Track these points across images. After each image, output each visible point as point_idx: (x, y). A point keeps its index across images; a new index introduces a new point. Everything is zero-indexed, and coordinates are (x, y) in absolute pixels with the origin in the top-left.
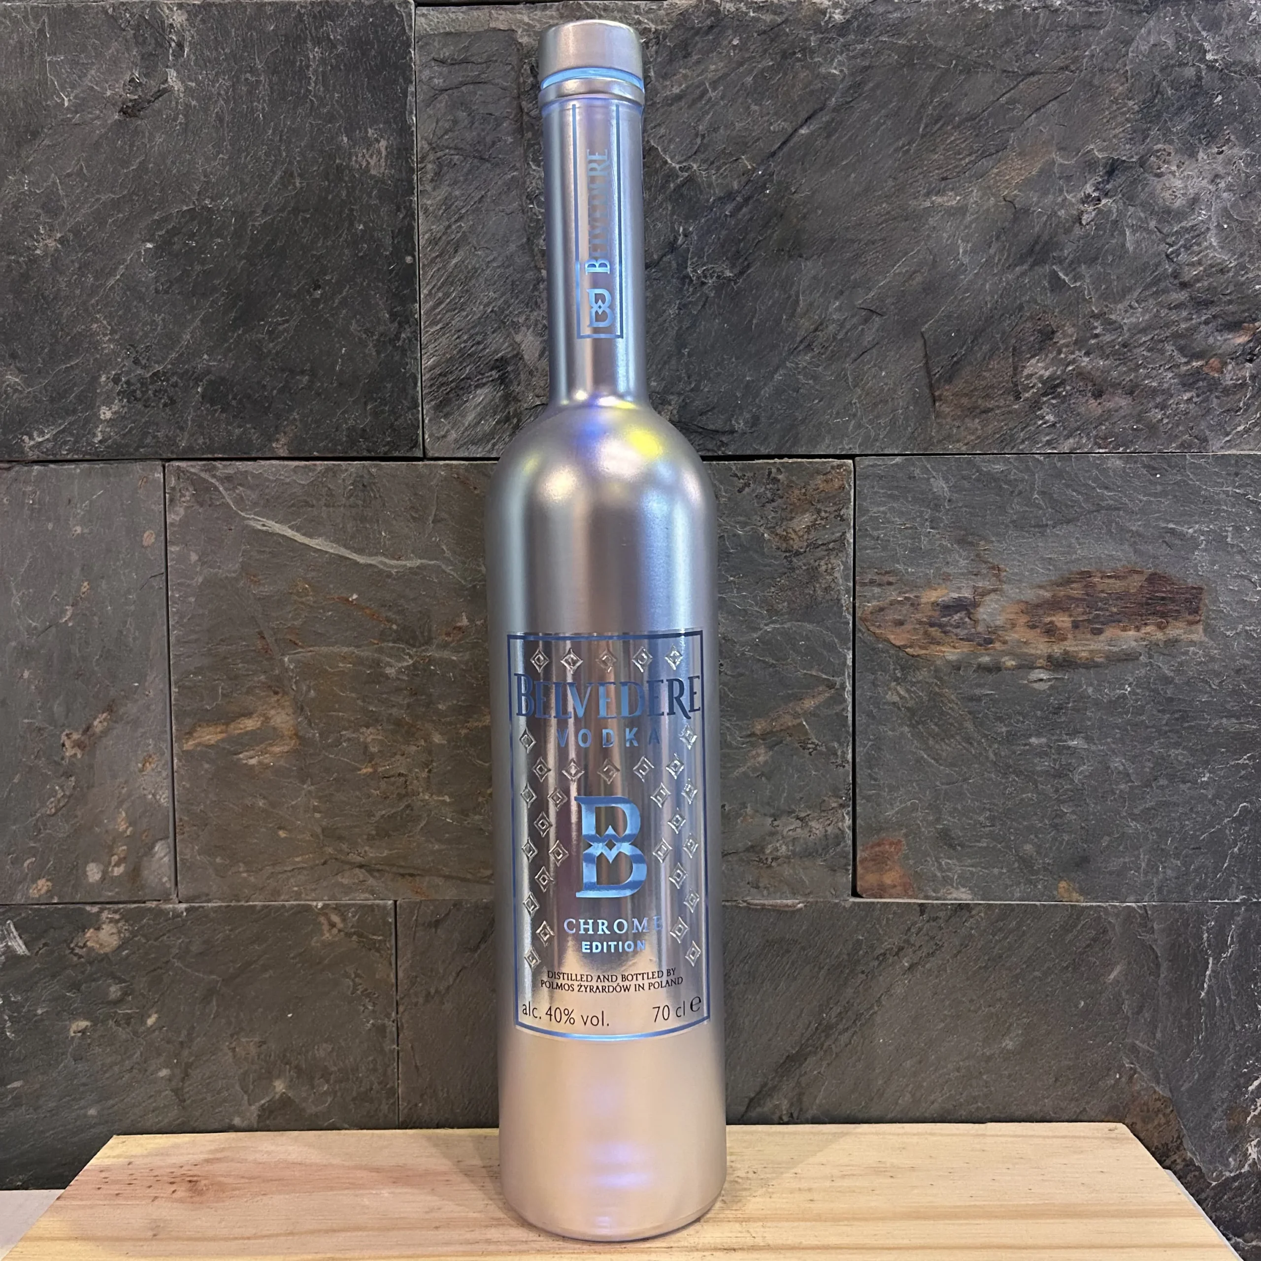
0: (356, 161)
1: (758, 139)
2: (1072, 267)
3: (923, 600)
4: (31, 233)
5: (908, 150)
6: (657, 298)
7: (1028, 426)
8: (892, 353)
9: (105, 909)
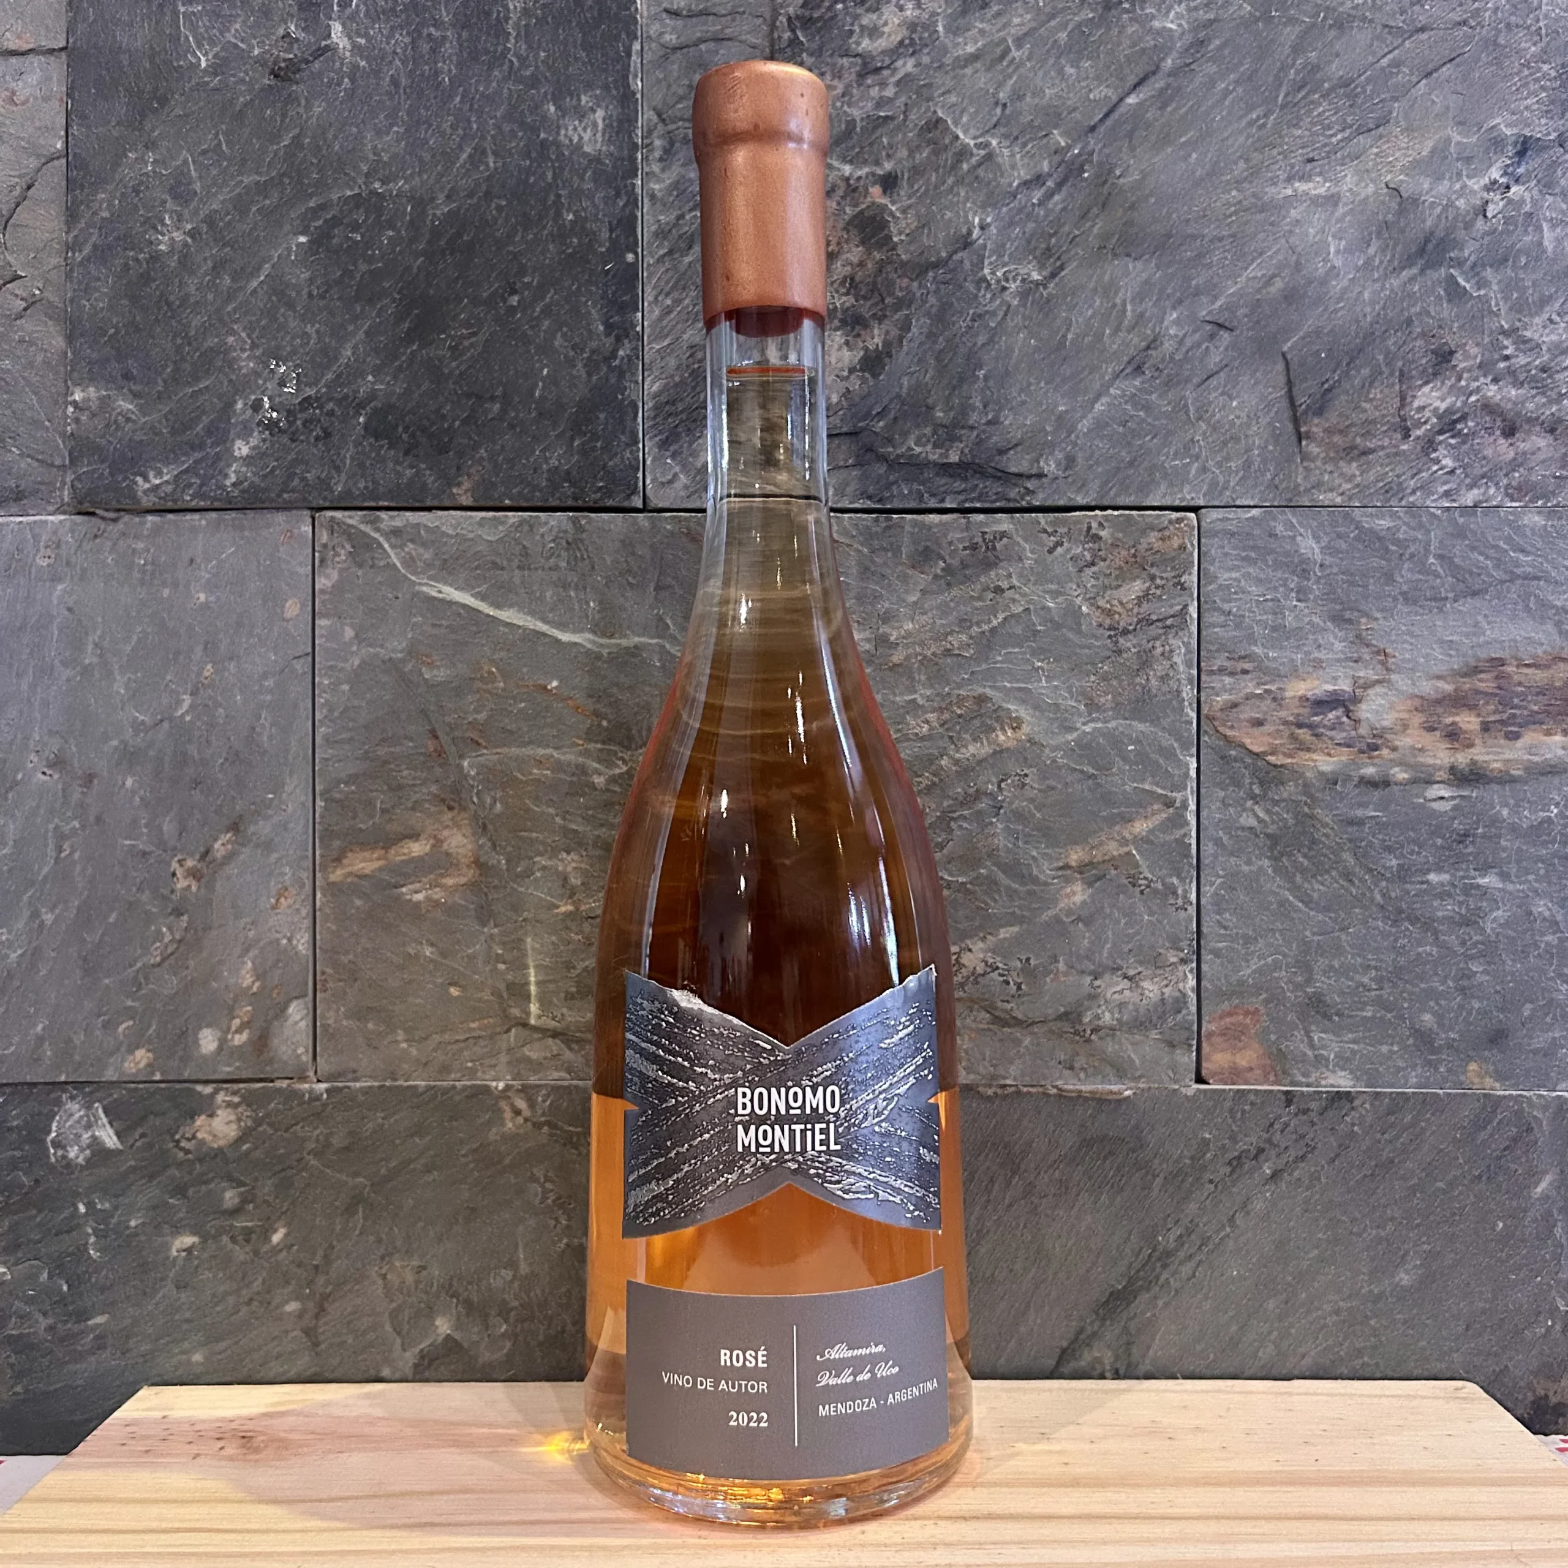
0: (566, 136)
1: (1074, 110)
2: (1475, 270)
3: (1288, 694)
4: (153, 223)
5: (1264, 125)
6: (945, 307)
7: (1419, 471)
8: (1245, 378)
9: (221, 1089)
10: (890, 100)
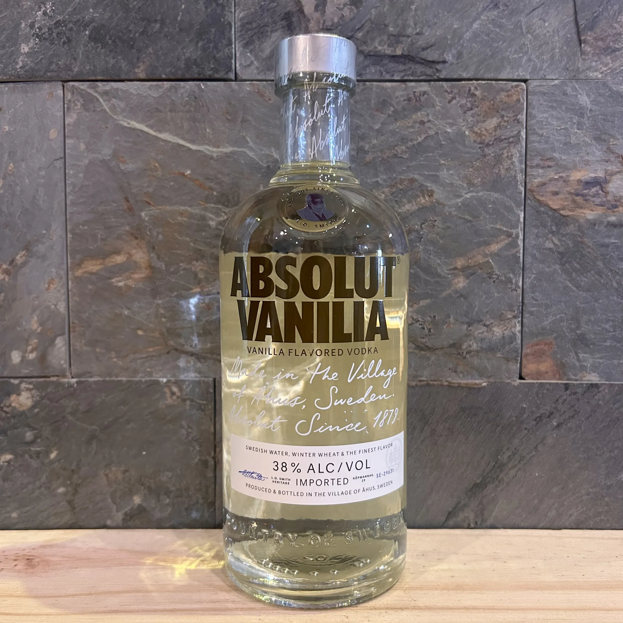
3: (571, 179)
8: (552, 11)
9: (23, 381)
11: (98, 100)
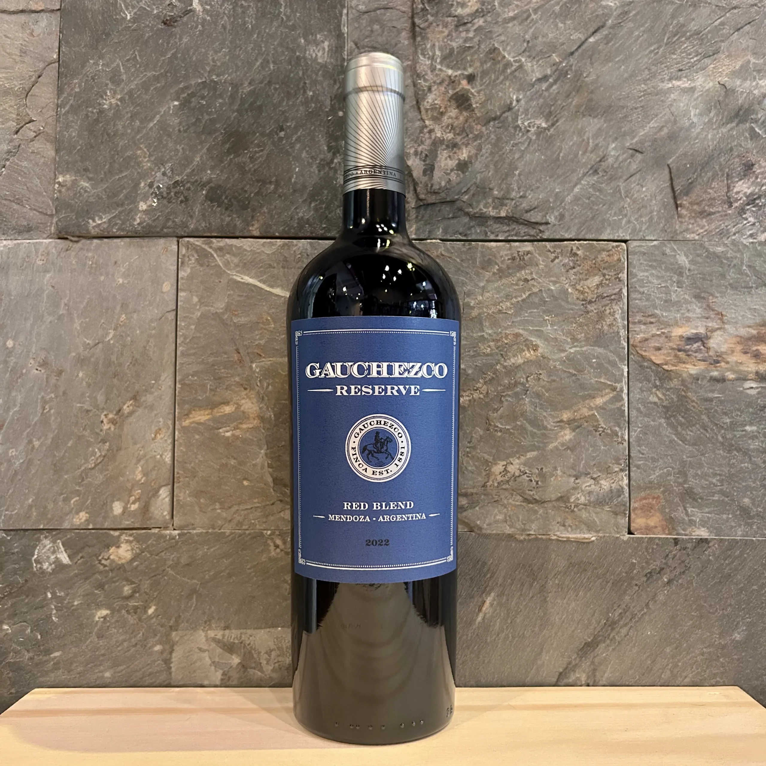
0: (309, 54)
1: (563, 44)
2: (763, 125)
3: (673, 334)
4: (101, 95)
5: (658, 53)
6: (499, 139)
7: (737, 224)
8: (649, 177)
9: (124, 533)
10: (472, 39)
11: (212, 255)
